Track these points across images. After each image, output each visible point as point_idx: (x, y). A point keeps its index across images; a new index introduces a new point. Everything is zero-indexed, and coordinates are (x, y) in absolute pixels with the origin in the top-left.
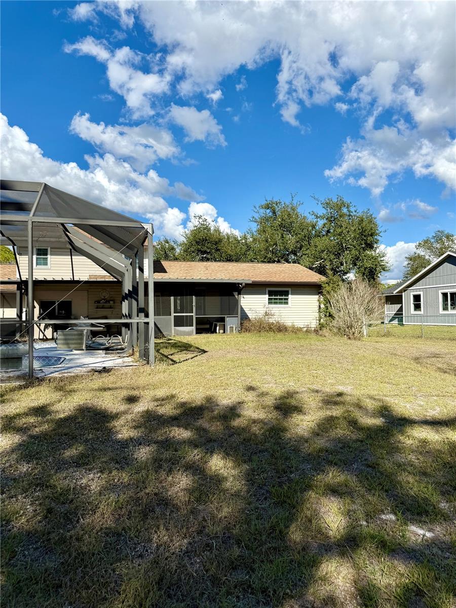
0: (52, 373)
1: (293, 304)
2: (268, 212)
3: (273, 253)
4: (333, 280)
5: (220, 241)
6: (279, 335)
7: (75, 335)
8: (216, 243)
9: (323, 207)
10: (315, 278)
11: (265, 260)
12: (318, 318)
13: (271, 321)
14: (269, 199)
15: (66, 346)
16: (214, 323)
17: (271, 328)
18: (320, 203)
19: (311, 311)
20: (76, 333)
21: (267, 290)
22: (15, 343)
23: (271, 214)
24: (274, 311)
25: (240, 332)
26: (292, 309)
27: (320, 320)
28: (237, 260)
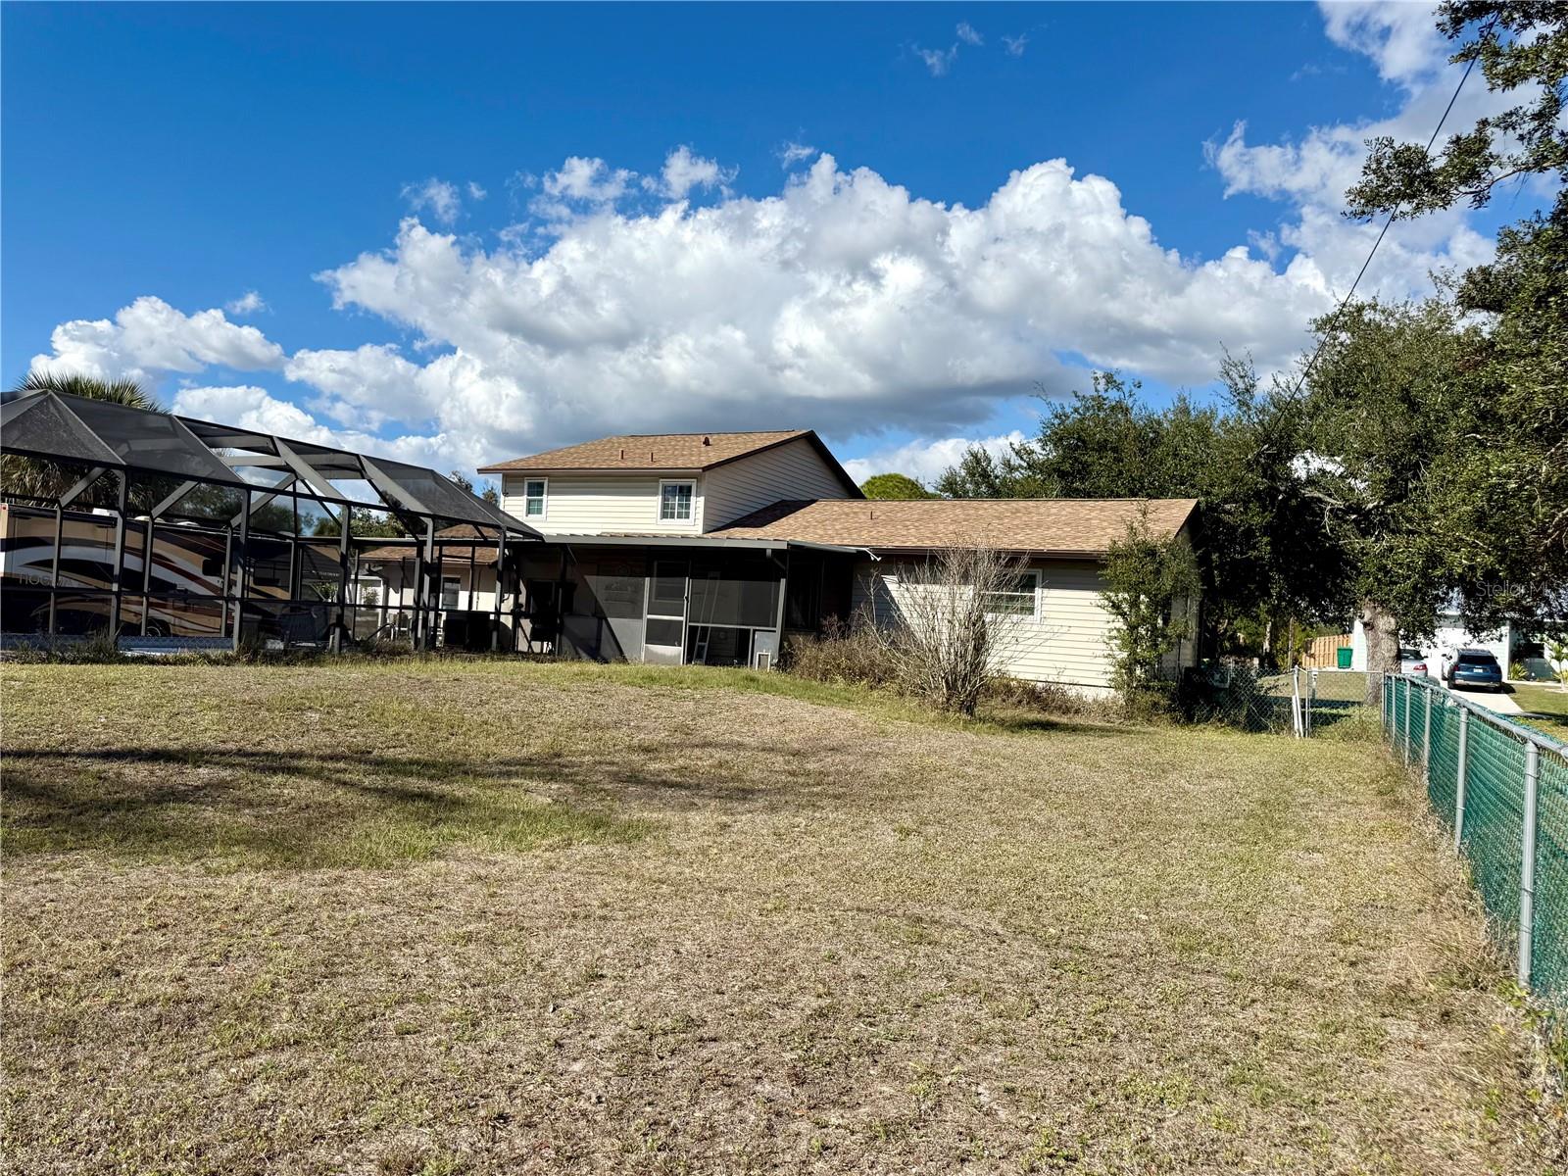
1: (1044, 614)
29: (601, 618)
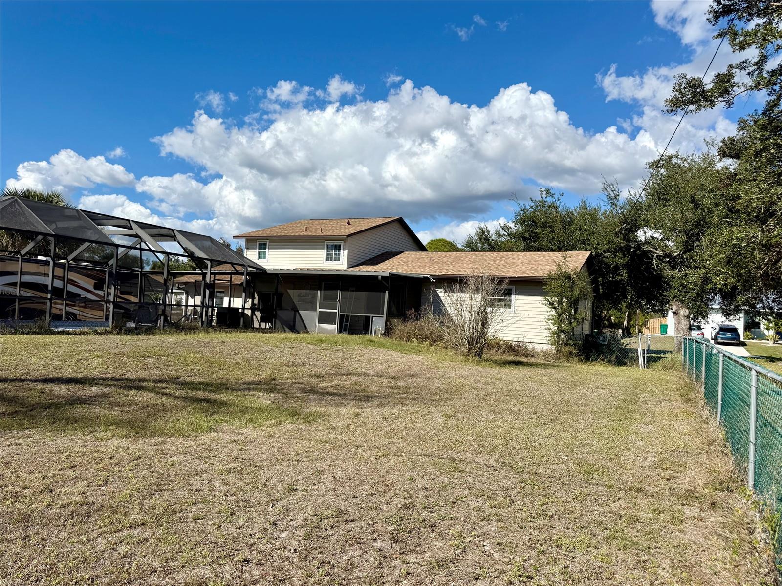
1: (516, 308)
29: (295, 310)
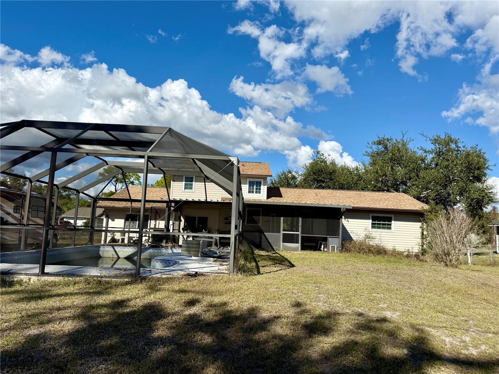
0: (157, 273)
1: (395, 229)
2: (381, 147)
3: (382, 183)
4: (435, 209)
5: (334, 171)
6: (379, 257)
7: (195, 244)
8: (330, 174)
9: (432, 143)
10: (418, 206)
11: (375, 189)
12: (420, 244)
13: (371, 243)
14: (381, 136)
15: (187, 253)
16: (320, 242)
17: (371, 250)
18: (428, 140)
19: (414, 237)
20: (196, 242)
21: (371, 215)
22: (160, 248)
23: (383, 149)
24: (375, 235)
25: (341, 251)
26: (394, 234)
27: (422, 246)
28: (348, 189)
29: (261, 232)
